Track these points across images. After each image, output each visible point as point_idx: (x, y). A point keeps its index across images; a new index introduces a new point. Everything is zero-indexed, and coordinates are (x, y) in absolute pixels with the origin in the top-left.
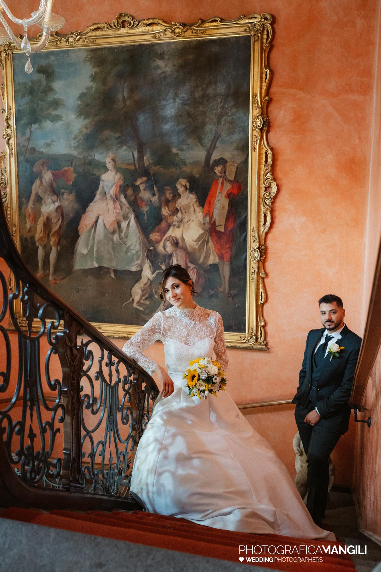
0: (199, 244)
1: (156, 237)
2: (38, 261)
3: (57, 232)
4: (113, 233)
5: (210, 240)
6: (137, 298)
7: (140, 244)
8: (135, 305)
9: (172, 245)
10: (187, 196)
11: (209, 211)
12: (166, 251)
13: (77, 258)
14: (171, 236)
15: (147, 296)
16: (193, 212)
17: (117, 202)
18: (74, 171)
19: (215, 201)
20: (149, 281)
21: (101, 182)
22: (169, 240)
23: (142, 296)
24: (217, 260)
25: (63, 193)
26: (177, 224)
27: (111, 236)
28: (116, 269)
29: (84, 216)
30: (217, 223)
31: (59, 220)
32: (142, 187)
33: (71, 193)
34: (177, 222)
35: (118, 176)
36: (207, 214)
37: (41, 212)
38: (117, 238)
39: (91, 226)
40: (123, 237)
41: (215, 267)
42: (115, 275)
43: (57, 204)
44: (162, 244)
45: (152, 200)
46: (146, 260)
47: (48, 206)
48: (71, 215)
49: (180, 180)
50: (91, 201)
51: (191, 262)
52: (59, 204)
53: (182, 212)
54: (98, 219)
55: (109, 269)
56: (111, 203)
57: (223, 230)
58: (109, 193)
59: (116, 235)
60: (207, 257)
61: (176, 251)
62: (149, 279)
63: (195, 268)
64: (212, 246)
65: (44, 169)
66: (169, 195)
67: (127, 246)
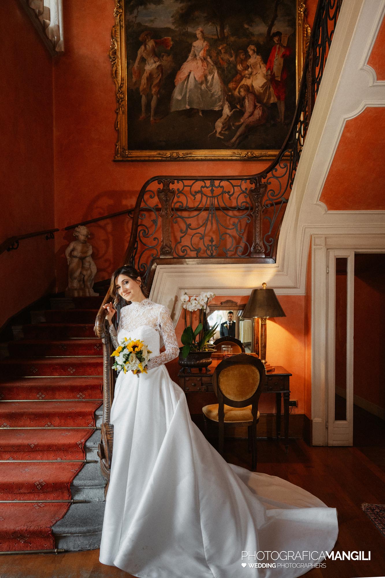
0: (264, 89)
1: (234, 85)
2: (141, 107)
3: (158, 85)
4: (202, 83)
5: (271, 87)
6: (219, 130)
7: (221, 91)
8: (218, 135)
9: (245, 90)
10: (255, 57)
11: (270, 67)
12: (240, 95)
13: (174, 103)
14: (244, 84)
15: (226, 128)
16: (259, 68)
17: (205, 61)
18: (172, 39)
19: (275, 60)
20: (228, 117)
21: (193, 47)
22: (242, 88)
23: (223, 128)
24: (276, 100)
25: (163, 55)
26: (248, 76)
27: (199, 86)
28: (203, 109)
29: (179, 72)
30: (276, 75)
31: (159, 75)
32: (223, 51)
33: (169, 55)
34: (248, 75)
35: (205, 43)
36: (269, 69)
37: (144, 70)
38: (204, 87)
39: (184, 79)
40: (209, 86)
41: (274, 105)
42: (203, 114)
43: (158, 63)
44: (237, 90)
45: (230, 59)
46: (226, 102)
47: (151, 65)
48: (169, 72)
49: (250, 46)
50: (185, 61)
51: (258, 102)
52: (160, 64)
53: (251, 68)
54: (190, 74)
55: (198, 109)
56: (200, 63)
57: (280, 80)
58: (199, 55)
59: (203, 85)
60: (269, 98)
61: (247, 95)
62: (228, 116)
63: (260, 106)
64: (272, 91)
65: (148, 38)
66: (242, 56)
67: (212, 92)
